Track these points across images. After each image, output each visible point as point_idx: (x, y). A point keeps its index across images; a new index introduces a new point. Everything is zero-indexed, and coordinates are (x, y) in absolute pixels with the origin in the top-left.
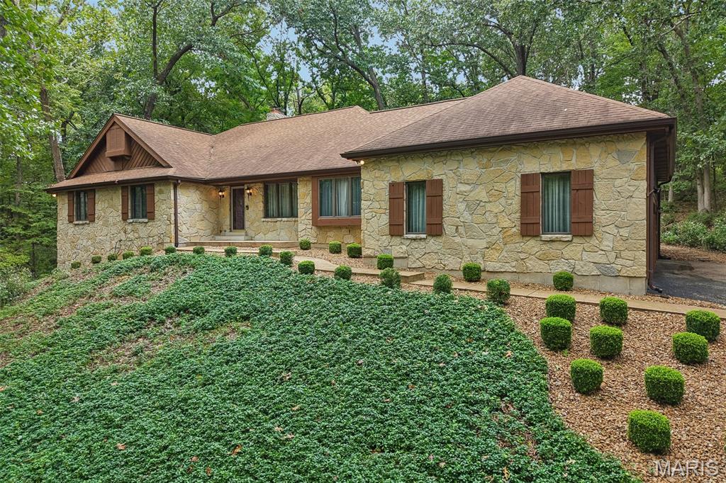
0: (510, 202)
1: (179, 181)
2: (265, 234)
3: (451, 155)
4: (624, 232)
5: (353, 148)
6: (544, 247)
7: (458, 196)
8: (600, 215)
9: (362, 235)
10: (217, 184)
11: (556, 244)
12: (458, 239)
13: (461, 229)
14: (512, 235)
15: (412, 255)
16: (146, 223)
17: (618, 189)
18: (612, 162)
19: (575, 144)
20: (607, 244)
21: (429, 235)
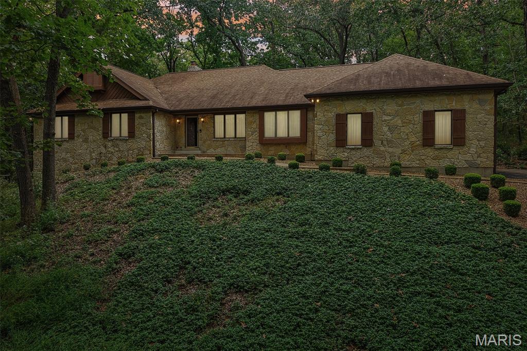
0: (416, 126)
1: (157, 110)
2: (215, 150)
3: (379, 98)
4: (482, 143)
5: (310, 91)
6: (436, 152)
7: (383, 123)
8: (469, 134)
9: (315, 147)
10: (175, 114)
11: (444, 150)
12: (382, 148)
13: (385, 143)
14: (417, 146)
15: (351, 158)
17: (479, 120)
18: (476, 106)
19: (455, 94)
20: (473, 150)
21: (363, 146)
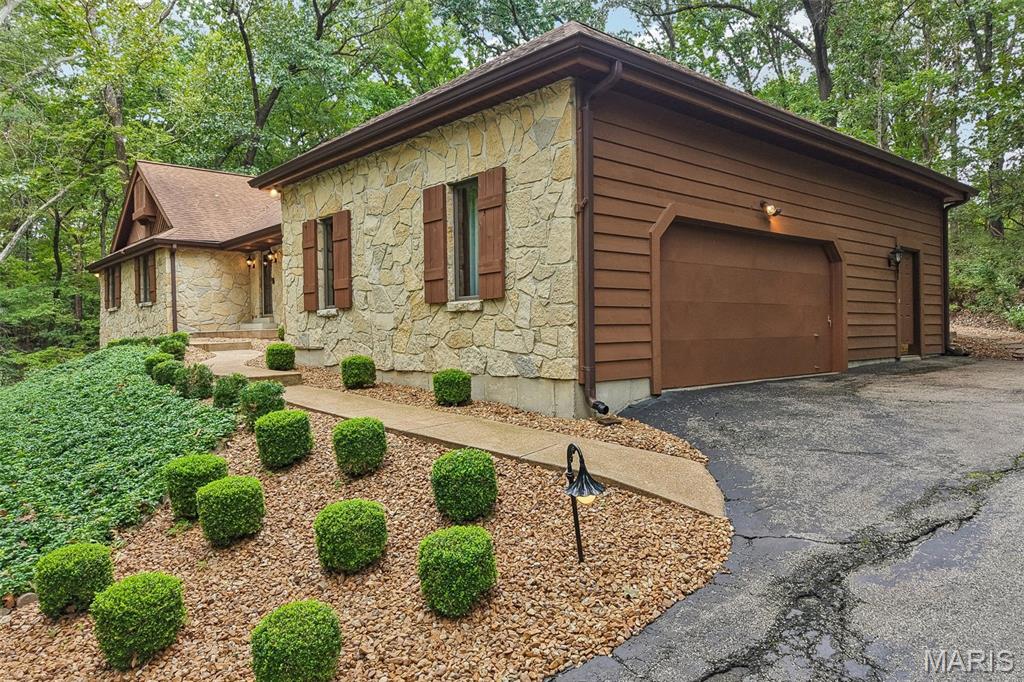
0: (416, 243)
3: (358, 166)
4: (544, 289)
6: (454, 324)
7: (366, 237)
8: (517, 261)
11: (465, 317)
13: (370, 297)
14: (419, 304)
15: (328, 344)
16: (151, 306)
17: (536, 202)
18: (529, 149)
19: (484, 121)
20: (524, 314)
